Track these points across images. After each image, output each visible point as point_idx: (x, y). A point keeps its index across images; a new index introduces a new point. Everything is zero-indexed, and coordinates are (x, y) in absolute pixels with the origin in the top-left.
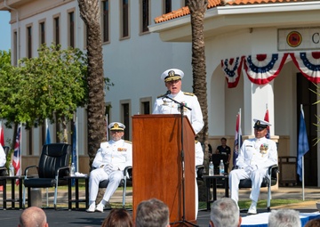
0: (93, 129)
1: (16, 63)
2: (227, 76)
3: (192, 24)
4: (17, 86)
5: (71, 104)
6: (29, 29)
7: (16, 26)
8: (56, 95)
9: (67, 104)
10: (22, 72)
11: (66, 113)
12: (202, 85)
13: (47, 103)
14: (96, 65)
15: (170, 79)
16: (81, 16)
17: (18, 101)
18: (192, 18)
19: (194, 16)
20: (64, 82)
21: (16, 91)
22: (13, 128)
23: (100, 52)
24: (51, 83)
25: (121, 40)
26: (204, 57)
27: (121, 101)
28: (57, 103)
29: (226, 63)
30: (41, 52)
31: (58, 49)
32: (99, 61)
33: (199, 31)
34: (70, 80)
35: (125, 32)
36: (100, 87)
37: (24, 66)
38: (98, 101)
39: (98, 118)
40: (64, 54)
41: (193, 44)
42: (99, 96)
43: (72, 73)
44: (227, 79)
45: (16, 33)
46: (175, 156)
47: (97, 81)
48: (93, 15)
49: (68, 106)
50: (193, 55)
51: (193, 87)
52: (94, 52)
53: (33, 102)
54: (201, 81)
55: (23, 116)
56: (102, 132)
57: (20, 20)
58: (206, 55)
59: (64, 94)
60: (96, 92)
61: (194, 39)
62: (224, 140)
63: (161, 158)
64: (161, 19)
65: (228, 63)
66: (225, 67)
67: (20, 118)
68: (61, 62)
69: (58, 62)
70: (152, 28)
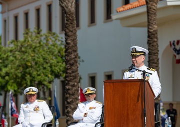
0: (69, 94)
1: (5, 45)
2: (175, 54)
3: (148, 12)
4: (6, 62)
5: (50, 76)
6: (16, 18)
7: (6, 15)
8: (38, 69)
9: (47, 76)
10: (11, 51)
11: (46, 83)
12: (156, 60)
13: (31, 76)
14: (72, 44)
15: (29, 93)
16: (60, 5)
17: (7, 74)
18: (147, 7)
19: (149, 5)
20: (44, 59)
21: (6, 66)
22: (3, 95)
23: (75, 33)
24: (34, 59)
25: (89, 26)
26: (157, 38)
27: (89, 74)
28: (39, 75)
29: (173, 44)
30: (26, 35)
31: (39, 33)
32: (75, 41)
33: (153, 17)
34: (49, 57)
35: (92, 20)
36: (75, 61)
37: (12, 46)
38: (73, 72)
39: (74, 86)
40: (44, 37)
41: (148, 28)
42: (74, 68)
43: (50, 52)
44: (175, 56)
45: (5, 21)
46: (139, 113)
47: (73, 56)
48: (70, 4)
49: (47, 78)
50: (149, 37)
51: (149, 62)
52: (70, 34)
53: (20, 75)
54: (154, 57)
55: (11, 86)
56: (76, 96)
57: (9, 11)
58: (158, 37)
59: (45, 68)
60: (72, 65)
61: (149, 23)
62: (171, 104)
63: (128, 114)
64: (122, 9)
65: (175, 44)
66: (173, 47)
67: (9, 88)
68: (42, 43)
69: (40, 43)
70: (114, 16)
